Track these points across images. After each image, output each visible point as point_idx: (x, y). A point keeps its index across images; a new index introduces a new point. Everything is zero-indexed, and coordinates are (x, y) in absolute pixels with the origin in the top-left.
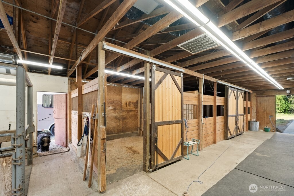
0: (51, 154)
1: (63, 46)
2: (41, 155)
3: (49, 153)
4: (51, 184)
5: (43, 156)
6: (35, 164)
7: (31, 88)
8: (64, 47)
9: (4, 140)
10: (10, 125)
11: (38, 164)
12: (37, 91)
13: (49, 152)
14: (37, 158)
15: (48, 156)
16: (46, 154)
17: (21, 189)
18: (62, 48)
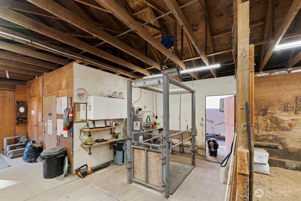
0: (215, 162)
1: (227, 40)
2: (207, 159)
3: (214, 159)
4: (194, 197)
5: (208, 161)
6: (198, 167)
7: (194, 93)
8: (229, 40)
9: (177, 138)
10: (187, 126)
11: (200, 167)
12: (206, 96)
13: (216, 158)
14: (203, 160)
15: (212, 163)
16: (211, 160)
17: (164, 186)
18: (227, 42)
